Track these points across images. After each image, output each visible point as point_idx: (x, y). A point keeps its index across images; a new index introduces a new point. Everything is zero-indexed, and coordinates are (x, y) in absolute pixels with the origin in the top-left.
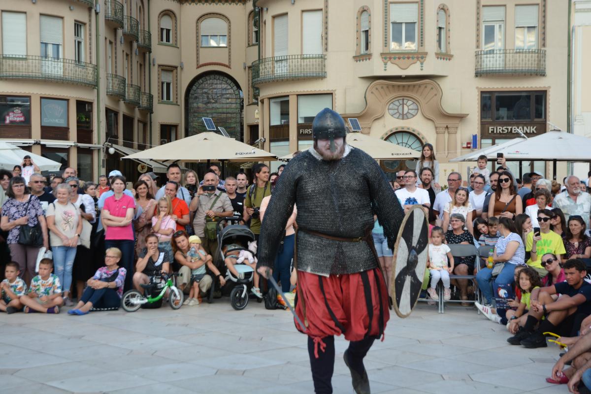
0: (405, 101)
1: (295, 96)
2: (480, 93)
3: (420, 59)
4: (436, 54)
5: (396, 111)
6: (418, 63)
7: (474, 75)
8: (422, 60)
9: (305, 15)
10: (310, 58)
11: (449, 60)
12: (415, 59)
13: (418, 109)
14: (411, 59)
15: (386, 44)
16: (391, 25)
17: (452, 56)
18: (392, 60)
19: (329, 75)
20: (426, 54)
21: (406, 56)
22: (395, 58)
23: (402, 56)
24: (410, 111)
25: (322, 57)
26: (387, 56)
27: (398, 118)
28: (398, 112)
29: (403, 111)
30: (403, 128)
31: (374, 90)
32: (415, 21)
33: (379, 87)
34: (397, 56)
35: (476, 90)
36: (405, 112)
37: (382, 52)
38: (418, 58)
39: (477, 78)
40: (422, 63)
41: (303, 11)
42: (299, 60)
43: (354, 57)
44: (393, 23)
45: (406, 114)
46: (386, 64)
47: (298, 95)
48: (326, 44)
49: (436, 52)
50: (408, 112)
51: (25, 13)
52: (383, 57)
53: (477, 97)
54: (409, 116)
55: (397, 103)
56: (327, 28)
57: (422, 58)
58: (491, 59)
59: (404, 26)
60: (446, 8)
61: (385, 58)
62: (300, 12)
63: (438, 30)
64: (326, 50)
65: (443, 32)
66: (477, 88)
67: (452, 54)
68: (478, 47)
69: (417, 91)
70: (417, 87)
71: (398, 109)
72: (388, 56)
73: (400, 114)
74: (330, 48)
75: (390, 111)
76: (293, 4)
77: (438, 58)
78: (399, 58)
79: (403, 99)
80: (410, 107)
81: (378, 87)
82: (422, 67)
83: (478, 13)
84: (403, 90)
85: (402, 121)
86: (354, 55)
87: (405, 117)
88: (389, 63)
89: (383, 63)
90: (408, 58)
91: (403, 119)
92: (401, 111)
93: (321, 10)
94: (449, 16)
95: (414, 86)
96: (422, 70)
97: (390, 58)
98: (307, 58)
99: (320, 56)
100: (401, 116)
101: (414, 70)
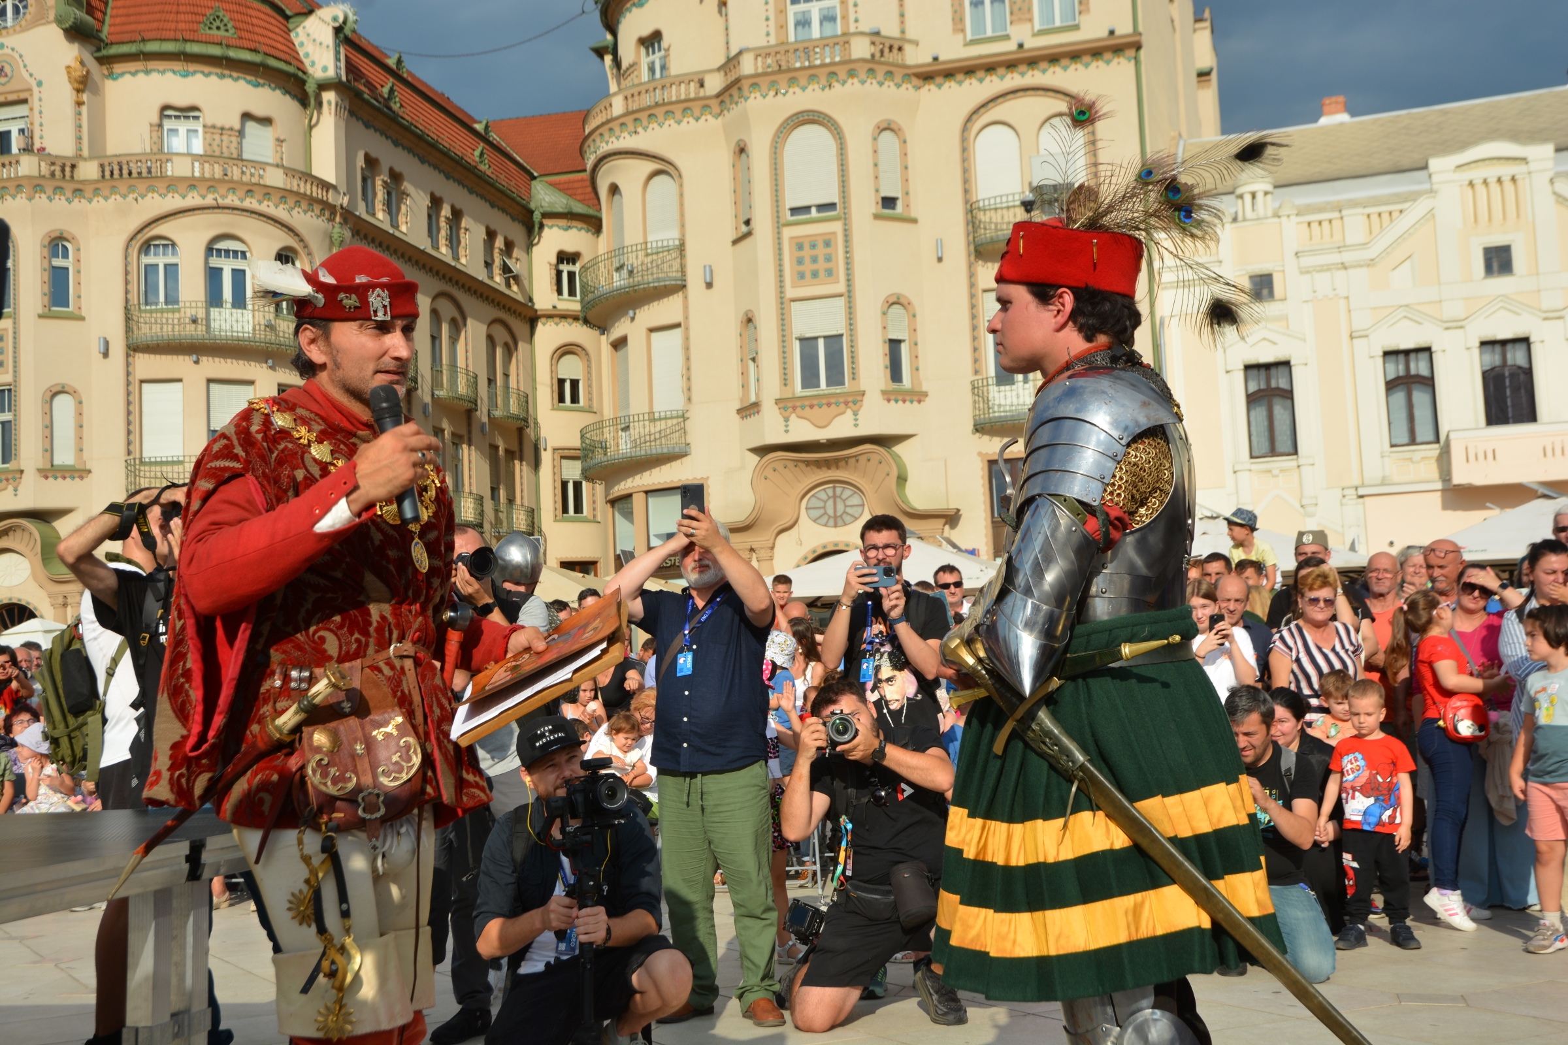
0: (838, 491)
1: (643, 495)
2: (986, 464)
3: (851, 404)
4: (884, 392)
5: (822, 511)
6: (849, 412)
7: (971, 427)
8: (855, 408)
9: (654, 335)
10: (666, 418)
11: (919, 401)
12: (842, 406)
13: (863, 505)
14: (833, 406)
15: (786, 381)
16: (797, 345)
17: (926, 395)
18: (799, 409)
19: (694, 449)
20: (863, 394)
21: (824, 401)
22: (803, 408)
23: (815, 402)
24: (849, 510)
25: (683, 416)
26: (787, 405)
27: (825, 525)
28: (826, 513)
29: (835, 511)
30: (836, 545)
31: (769, 472)
32: (840, 332)
33: (779, 466)
34: (807, 403)
35: (979, 459)
36: (839, 514)
37: (778, 397)
38: (846, 403)
39: (978, 435)
40: (855, 414)
41: (652, 330)
42: (647, 423)
43: (739, 411)
44: (802, 340)
45: (841, 516)
46: (787, 420)
47: (647, 492)
48: (689, 389)
49: (883, 388)
50: (845, 512)
51: (180, 380)
52: (781, 405)
53: (980, 473)
54: (847, 519)
55: (823, 496)
56: (688, 359)
57: (855, 403)
58: (1008, 394)
59: (821, 342)
60: (902, 300)
61: (785, 409)
62: (644, 332)
63: (887, 345)
64: (689, 399)
65: (904, 349)
66: (980, 454)
67: (924, 389)
68: (976, 372)
69: (856, 468)
70: (852, 461)
71: (824, 507)
72: (790, 404)
73: (830, 517)
74: (694, 399)
75: (811, 511)
76: (633, 319)
77: (889, 401)
78: (812, 407)
79: (834, 488)
80: (848, 503)
81: (775, 465)
82: (856, 420)
83: (973, 306)
84: (829, 468)
85: (833, 529)
86: (738, 406)
87: (840, 522)
88: (793, 417)
89: (782, 419)
90: (829, 405)
91: (836, 526)
92: (831, 512)
93: (678, 325)
94: (914, 316)
95: (846, 459)
96: (856, 425)
97: (794, 408)
98: (660, 419)
99: (680, 413)
100: (831, 522)
101: (842, 428)
